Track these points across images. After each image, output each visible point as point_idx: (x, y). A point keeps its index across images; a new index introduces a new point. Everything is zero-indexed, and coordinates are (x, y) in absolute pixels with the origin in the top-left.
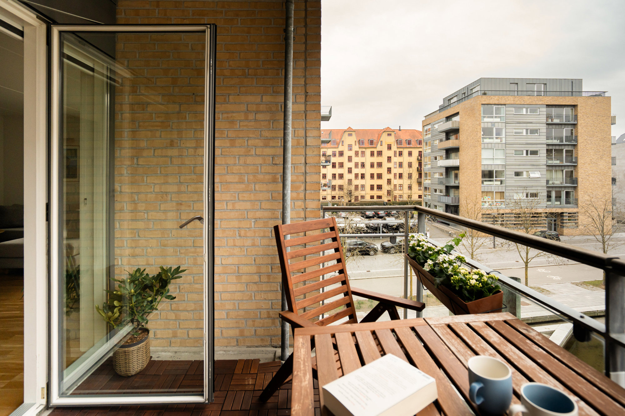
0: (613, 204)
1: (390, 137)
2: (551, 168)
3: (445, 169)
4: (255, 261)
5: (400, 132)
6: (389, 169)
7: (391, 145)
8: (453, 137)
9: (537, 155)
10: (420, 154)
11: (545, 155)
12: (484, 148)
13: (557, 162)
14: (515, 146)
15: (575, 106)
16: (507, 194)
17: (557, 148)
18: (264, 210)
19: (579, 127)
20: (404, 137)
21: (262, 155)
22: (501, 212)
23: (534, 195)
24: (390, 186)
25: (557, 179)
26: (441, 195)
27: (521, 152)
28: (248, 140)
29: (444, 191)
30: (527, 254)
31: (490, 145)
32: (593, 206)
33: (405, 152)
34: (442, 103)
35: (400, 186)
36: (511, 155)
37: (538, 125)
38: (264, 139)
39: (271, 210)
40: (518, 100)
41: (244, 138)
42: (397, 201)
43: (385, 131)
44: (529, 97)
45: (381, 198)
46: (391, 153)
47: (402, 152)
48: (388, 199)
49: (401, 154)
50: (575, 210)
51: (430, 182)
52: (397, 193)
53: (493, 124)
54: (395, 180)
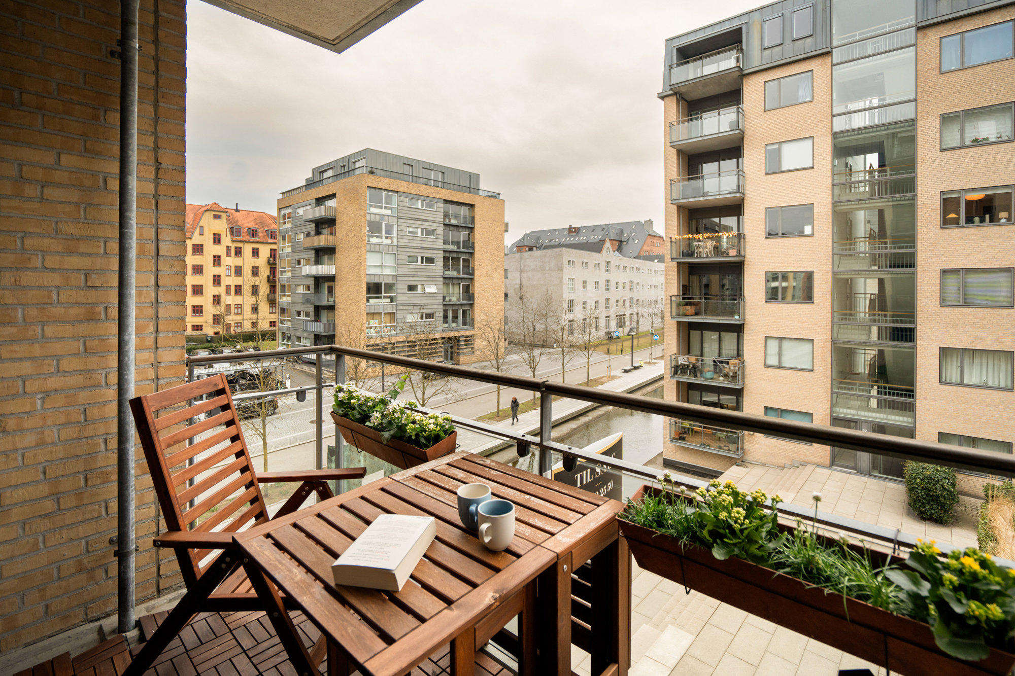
0: (506, 323)
1: (218, 221)
2: (447, 281)
3: (313, 279)
4: (44, 473)
5: (238, 213)
6: (217, 278)
7: (219, 235)
8: (326, 231)
9: (433, 263)
10: (273, 253)
11: (442, 264)
12: (370, 251)
13: (454, 274)
14: (408, 250)
15: (472, 206)
16: (398, 316)
17: (454, 255)
18: (66, 374)
19: (476, 232)
20: (247, 223)
21: (59, 269)
22: (393, 340)
23: (430, 316)
24: (218, 308)
25: (453, 294)
26: (308, 321)
27: (415, 259)
28: (23, 238)
29: (312, 314)
30: (424, 393)
31: (377, 247)
32: (489, 327)
33: (247, 249)
34: (310, 176)
35: (238, 308)
36: (403, 262)
37: (435, 224)
38: (66, 239)
39: (82, 373)
40: (413, 188)
41: (13, 234)
42: (233, 332)
43: (208, 210)
44: (425, 186)
45: (201, 330)
46: (220, 250)
47: (240, 248)
48: (215, 331)
49: (238, 252)
50: (471, 333)
51: (289, 299)
52: (231, 319)
53: (382, 216)
54: (228, 297)
